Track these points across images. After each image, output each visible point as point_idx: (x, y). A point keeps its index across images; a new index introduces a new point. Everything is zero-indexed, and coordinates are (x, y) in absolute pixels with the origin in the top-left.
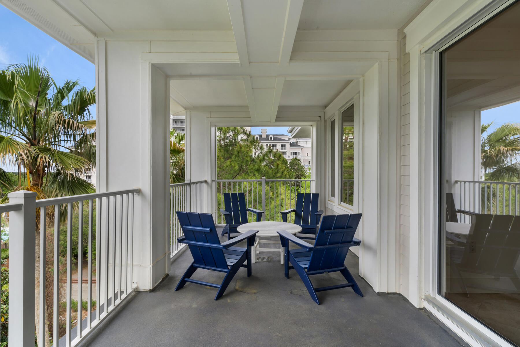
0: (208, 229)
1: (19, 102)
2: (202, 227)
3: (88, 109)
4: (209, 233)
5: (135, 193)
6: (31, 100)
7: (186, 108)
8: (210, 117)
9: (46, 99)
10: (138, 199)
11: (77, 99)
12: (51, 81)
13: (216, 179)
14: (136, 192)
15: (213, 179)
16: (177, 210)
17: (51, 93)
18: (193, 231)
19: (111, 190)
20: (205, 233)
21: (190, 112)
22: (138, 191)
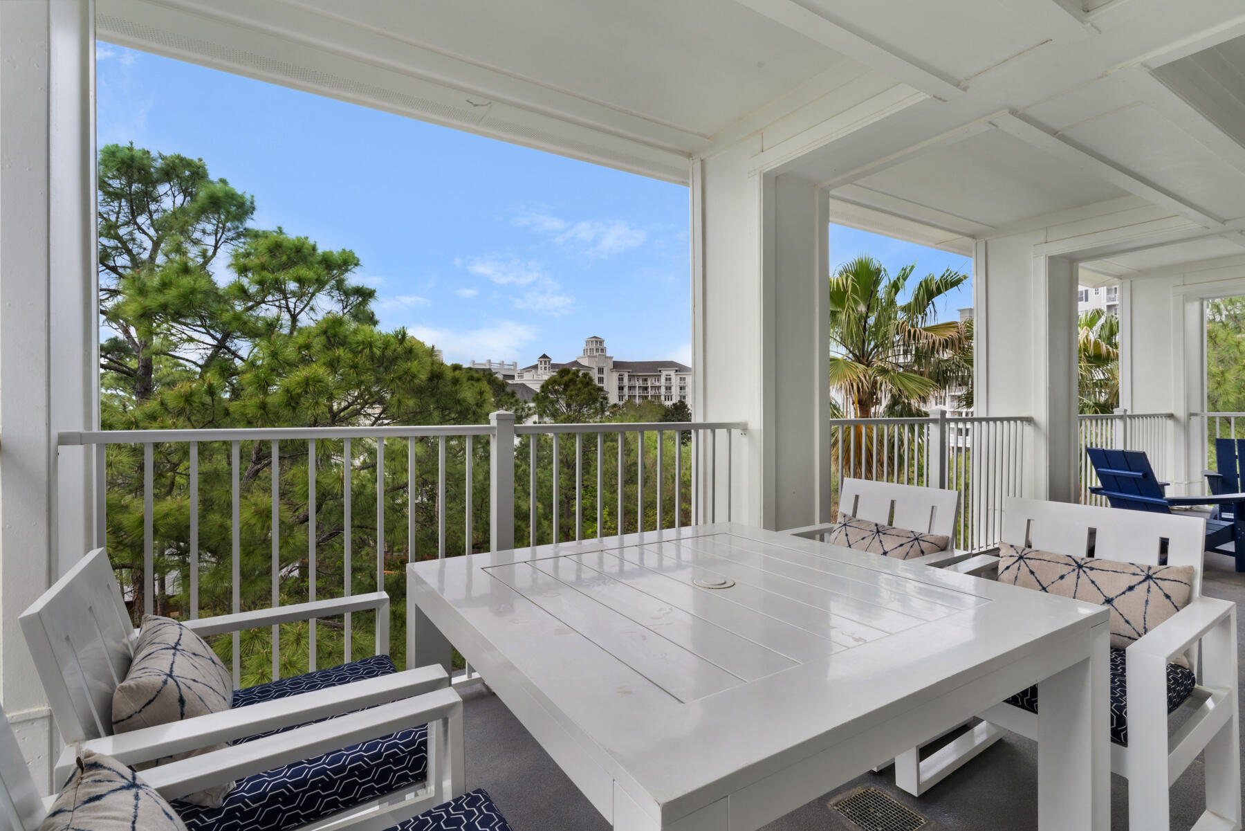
0: (1141, 474)
1: (851, 312)
2: (1130, 470)
3: (933, 303)
4: (1141, 479)
5: (1024, 422)
6: (860, 304)
7: (1121, 276)
8: (1184, 285)
9: (878, 299)
10: (1028, 429)
11: (921, 293)
12: (883, 273)
13: (1203, 411)
14: (1026, 421)
15: (1192, 411)
16: (1089, 446)
17: (882, 291)
18: (1115, 476)
19: (991, 415)
20: (1134, 479)
21: (1131, 281)
22: (1029, 420)
